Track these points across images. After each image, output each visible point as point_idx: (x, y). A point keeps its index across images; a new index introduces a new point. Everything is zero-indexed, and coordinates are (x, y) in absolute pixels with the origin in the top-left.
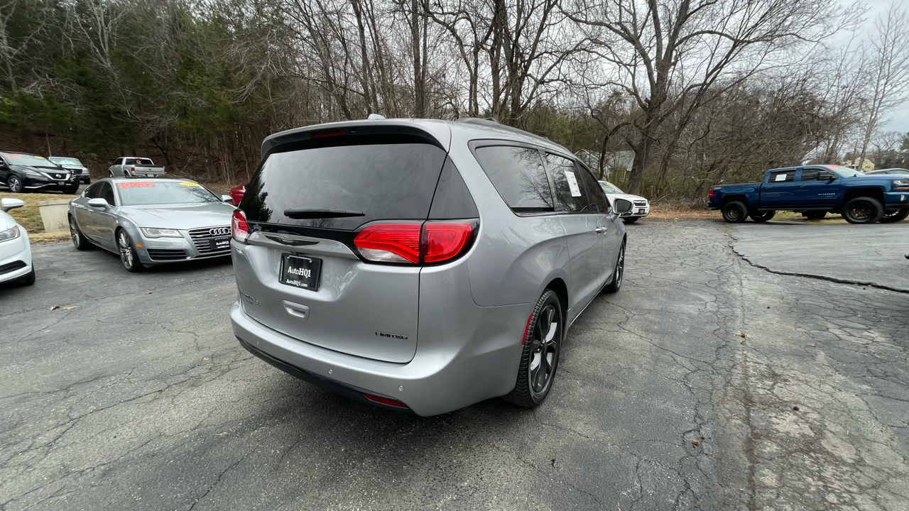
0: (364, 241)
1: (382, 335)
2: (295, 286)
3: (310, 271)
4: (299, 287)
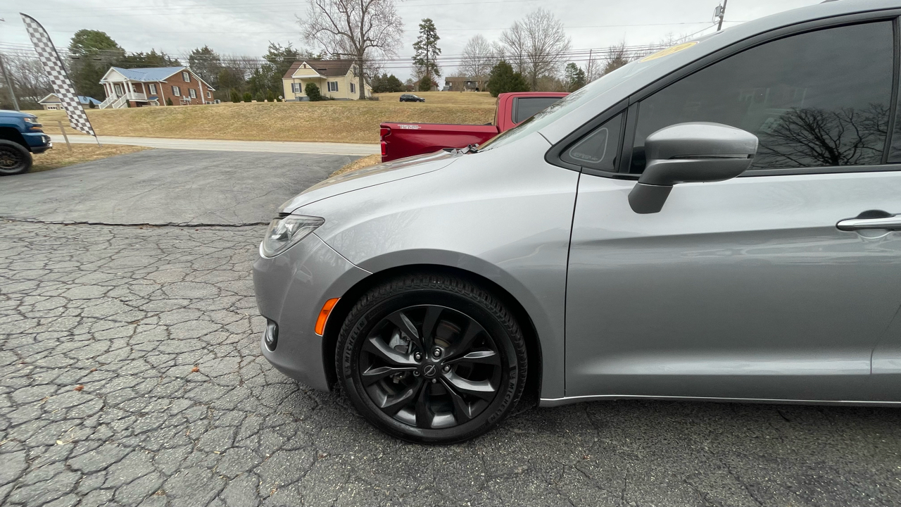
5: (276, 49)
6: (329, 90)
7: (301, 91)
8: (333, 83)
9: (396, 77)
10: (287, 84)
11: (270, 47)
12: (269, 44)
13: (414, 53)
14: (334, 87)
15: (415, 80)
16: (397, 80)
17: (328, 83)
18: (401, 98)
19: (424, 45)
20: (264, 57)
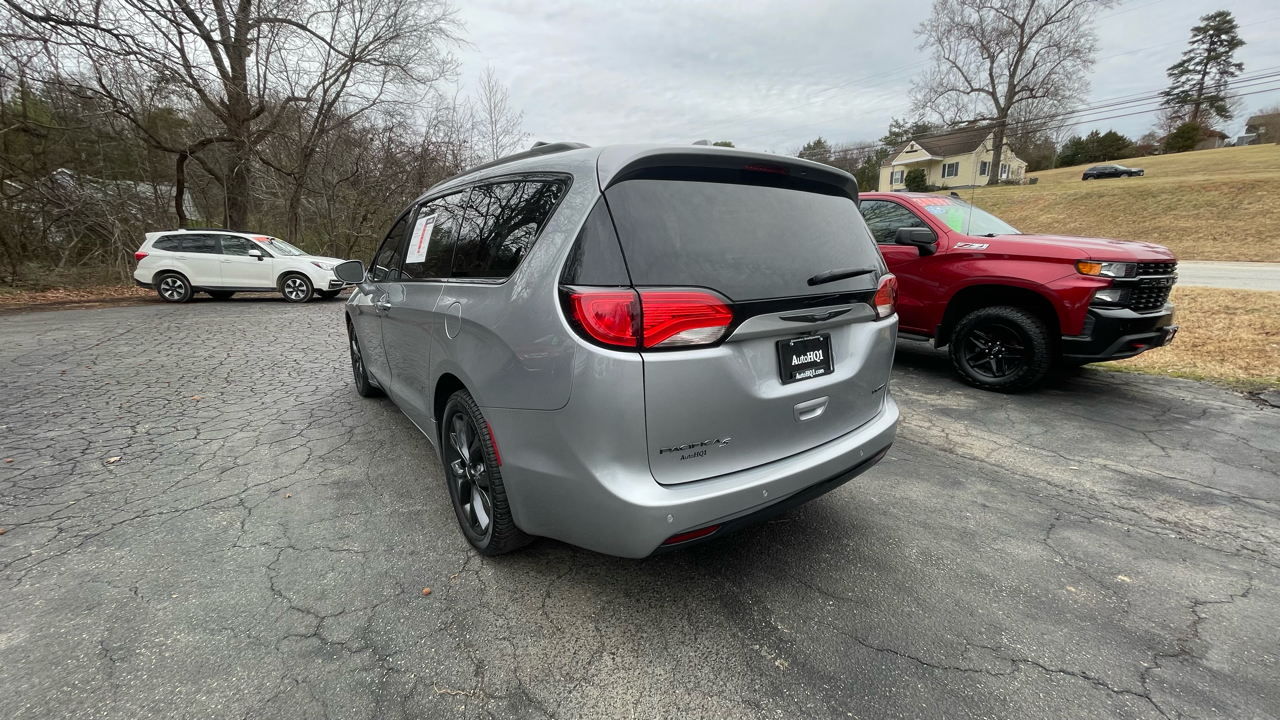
2: (810, 377)
3: (821, 351)
4: (815, 376)
5: (900, 127)
6: (943, 176)
7: (901, 182)
8: (951, 166)
9: (1120, 134)
10: (885, 174)
11: (891, 126)
12: (891, 122)
13: (1169, 83)
14: (952, 170)
15: (1162, 133)
16: (1121, 139)
17: (944, 166)
18: (1084, 174)
19: (1197, 64)
20: (880, 140)
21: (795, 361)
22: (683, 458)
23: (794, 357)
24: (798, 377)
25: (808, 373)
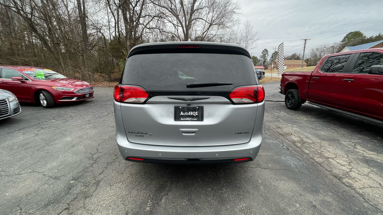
0: (234, 95)
1: (238, 133)
2: (188, 121)
3: (197, 112)
4: (191, 121)
21: (182, 114)
22: (136, 136)
23: (182, 112)
24: (182, 119)
25: (187, 119)
